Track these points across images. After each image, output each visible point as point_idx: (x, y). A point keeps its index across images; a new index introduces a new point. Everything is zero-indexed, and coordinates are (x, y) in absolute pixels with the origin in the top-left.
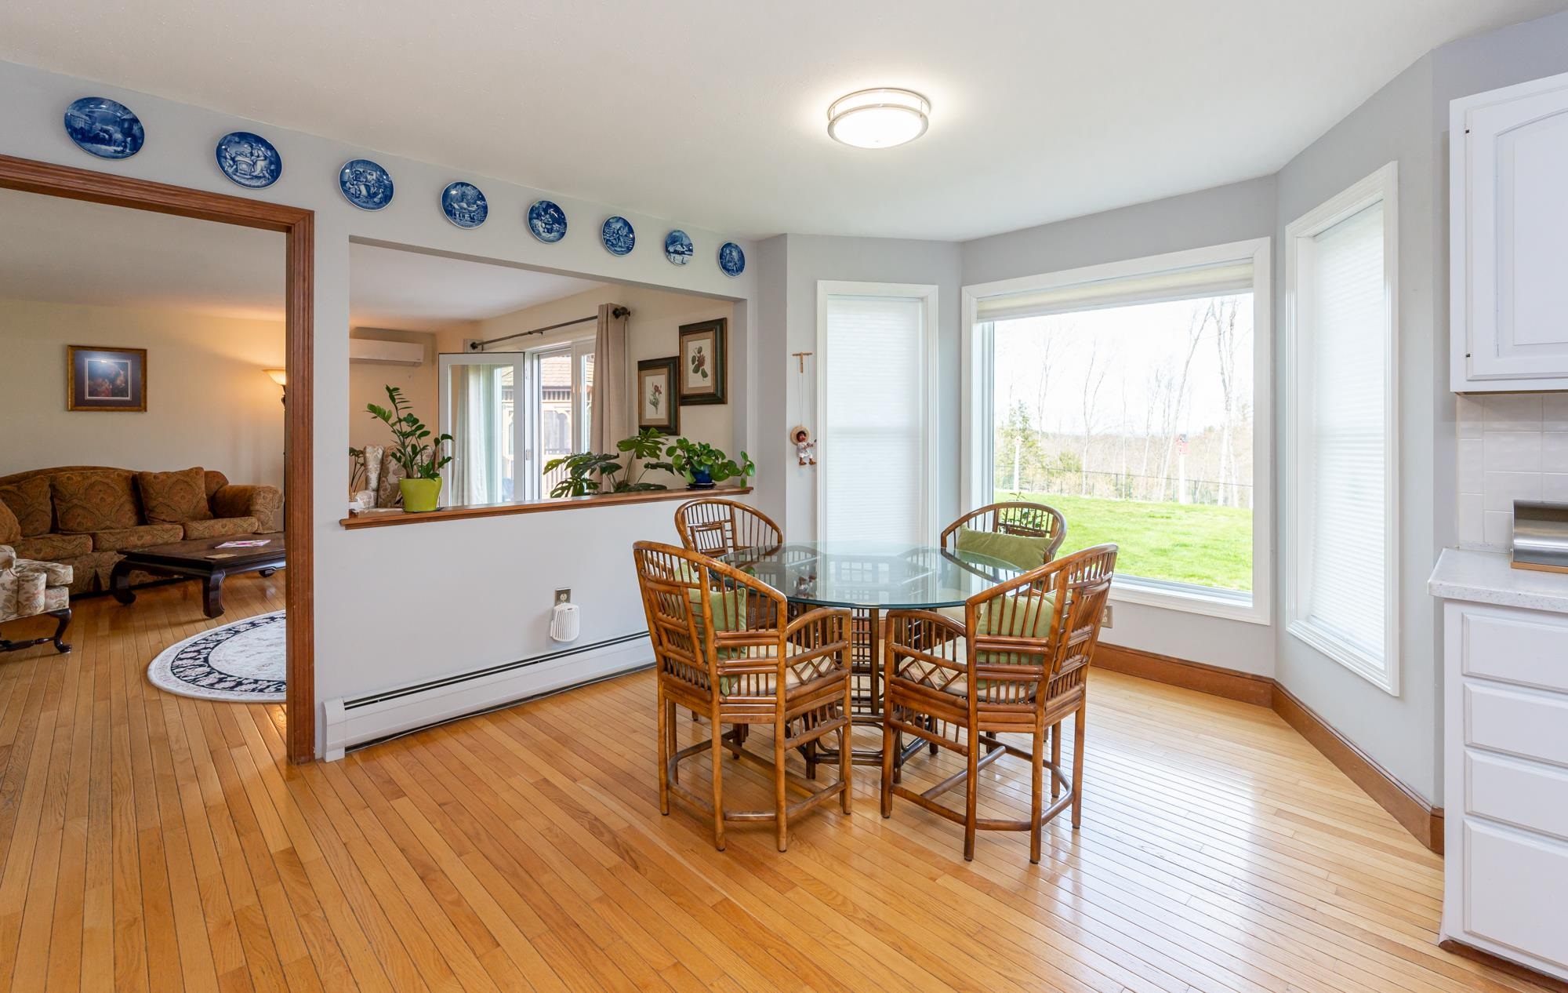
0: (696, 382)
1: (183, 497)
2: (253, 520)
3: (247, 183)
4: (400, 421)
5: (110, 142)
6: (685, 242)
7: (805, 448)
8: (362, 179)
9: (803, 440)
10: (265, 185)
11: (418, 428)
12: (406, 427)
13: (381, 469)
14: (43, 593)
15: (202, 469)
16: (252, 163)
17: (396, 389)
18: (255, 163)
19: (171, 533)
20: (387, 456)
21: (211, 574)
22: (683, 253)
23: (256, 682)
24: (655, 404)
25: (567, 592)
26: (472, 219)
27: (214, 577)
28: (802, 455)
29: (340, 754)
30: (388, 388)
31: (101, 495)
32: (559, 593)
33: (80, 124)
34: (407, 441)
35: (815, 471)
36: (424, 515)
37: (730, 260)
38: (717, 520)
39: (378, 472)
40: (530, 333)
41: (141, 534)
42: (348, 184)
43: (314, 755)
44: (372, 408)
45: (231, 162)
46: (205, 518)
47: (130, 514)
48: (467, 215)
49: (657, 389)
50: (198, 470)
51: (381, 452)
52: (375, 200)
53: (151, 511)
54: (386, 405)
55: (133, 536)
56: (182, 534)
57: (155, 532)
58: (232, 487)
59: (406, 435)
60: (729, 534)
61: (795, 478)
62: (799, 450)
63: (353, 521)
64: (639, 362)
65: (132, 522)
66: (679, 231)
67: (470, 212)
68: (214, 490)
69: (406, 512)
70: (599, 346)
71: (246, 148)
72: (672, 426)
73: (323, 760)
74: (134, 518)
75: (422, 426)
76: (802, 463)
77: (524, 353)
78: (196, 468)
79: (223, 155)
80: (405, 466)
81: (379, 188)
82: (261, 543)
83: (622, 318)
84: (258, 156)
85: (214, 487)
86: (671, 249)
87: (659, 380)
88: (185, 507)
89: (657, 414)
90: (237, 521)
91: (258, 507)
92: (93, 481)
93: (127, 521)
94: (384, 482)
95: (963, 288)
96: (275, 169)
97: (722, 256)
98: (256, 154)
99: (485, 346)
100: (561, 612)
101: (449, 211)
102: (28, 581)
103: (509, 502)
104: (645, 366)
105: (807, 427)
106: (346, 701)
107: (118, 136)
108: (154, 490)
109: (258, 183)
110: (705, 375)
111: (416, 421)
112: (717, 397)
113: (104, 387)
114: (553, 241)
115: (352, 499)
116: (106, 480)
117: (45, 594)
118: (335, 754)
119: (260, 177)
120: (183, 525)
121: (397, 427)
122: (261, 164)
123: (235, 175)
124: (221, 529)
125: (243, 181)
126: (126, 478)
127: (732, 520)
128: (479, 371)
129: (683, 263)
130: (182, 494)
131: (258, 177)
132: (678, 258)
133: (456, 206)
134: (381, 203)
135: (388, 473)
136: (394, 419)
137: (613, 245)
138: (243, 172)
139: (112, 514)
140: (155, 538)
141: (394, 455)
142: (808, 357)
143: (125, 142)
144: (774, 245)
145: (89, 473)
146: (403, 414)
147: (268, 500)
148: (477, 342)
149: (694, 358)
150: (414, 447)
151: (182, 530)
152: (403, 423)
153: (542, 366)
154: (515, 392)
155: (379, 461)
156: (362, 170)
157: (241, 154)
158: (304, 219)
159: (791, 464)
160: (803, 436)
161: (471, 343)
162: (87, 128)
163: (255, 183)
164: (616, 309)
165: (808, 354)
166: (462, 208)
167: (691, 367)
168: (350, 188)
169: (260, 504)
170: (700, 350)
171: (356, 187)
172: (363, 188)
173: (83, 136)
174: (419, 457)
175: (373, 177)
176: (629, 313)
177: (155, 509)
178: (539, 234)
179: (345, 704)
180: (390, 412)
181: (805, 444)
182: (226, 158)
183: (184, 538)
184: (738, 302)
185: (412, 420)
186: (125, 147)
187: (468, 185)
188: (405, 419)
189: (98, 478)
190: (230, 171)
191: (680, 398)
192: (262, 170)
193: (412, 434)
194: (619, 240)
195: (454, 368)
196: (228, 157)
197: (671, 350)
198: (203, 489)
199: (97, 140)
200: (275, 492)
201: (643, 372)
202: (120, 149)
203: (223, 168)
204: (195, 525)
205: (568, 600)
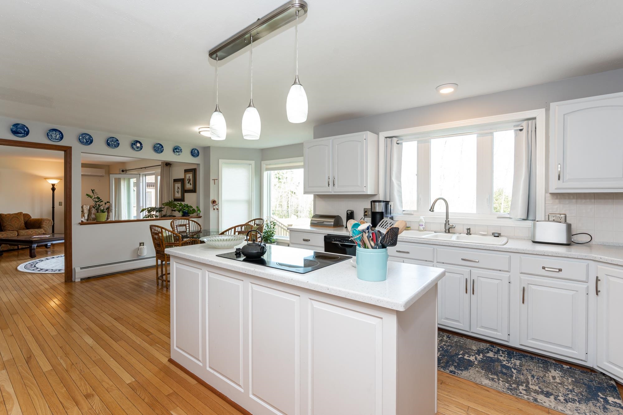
0: (189, 186)
1: (16, 222)
2: (42, 230)
3: (55, 141)
4: (95, 198)
5: (21, 133)
6: (180, 149)
7: (215, 205)
8: (84, 138)
9: (215, 203)
10: (59, 141)
11: (100, 200)
12: (96, 200)
13: (89, 213)
15: (22, 213)
17: (94, 190)
18: (56, 136)
19: (13, 234)
20: (91, 208)
21: (32, 245)
22: (179, 152)
23: (52, 270)
24: (178, 192)
25: (143, 243)
26: (115, 146)
27: (33, 246)
28: (214, 207)
29: (79, 280)
30: (92, 190)
32: (140, 244)
33: (14, 130)
34: (97, 203)
35: (219, 211)
36: (101, 222)
37: (194, 153)
38: (184, 224)
39: (88, 214)
40: (141, 168)
42: (81, 139)
43: (72, 280)
44: (87, 195)
45: (51, 136)
46: (24, 229)
48: (113, 145)
49: (178, 188)
50: (21, 213)
51: (89, 207)
52: (88, 143)
53: (5, 227)
54: (91, 194)
56: (17, 234)
57: (8, 233)
58: (33, 219)
59: (97, 202)
60: (188, 228)
61: (212, 214)
62: (214, 206)
63: (82, 223)
64: (174, 180)
66: (176, 146)
67: (114, 144)
68: (26, 220)
69: (97, 221)
70: (161, 174)
71: (54, 132)
72: (182, 199)
73: (75, 281)
75: (101, 200)
76: (214, 209)
77: (140, 174)
78: (20, 212)
79: (49, 135)
80: (96, 210)
81: (89, 140)
82: (47, 236)
83: (169, 166)
84: (57, 134)
85: (27, 219)
86: (175, 151)
87: (178, 185)
88: (17, 226)
89: (178, 195)
90: (36, 230)
91: (43, 226)
94: (90, 217)
95: (262, 162)
96: (62, 138)
97: (191, 152)
99: (127, 171)
100: (141, 248)
101: (108, 144)
103: (126, 219)
104: (175, 181)
105: (216, 200)
107: (23, 132)
108: (5, 220)
109: (57, 141)
110: (191, 184)
111: (99, 198)
112: (194, 191)
114: (139, 151)
115: (82, 218)
118: (78, 280)
120: (17, 231)
121: (94, 200)
122: (58, 136)
124: (31, 232)
125: (53, 140)
127: (189, 224)
128: (125, 180)
129: (179, 155)
130: (15, 221)
131: (57, 139)
132: (178, 153)
133: (110, 143)
134: (90, 143)
135: (92, 214)
136: (93, 198)
137: (157, 151)
138: (54, 138)
141: (93, 207)
142: (217, 180)
143: (25, 133)
144: (207, 149)
146: (96, 196)
147: (47, 223)
148: (124, 170)
149: (188, 179)
150: (99, 205)
151: (17, 233)
152: (96, 199)
153: (146, 178)
154: (137, 185)
155: (88, 210)
156: (84, 136)
157: (53, 134)
158: (69, 149)
159: (211, 210)
160: (215, 202)
161: (122, 170)
162: (16, 130)
163: (56, 141)
164: (167, 163)
165: (216, 180)
166: (112, 143)
167: (187, 182)
169: (44, 225)
170: (189, 177)
172: (85, 140)
173: (15, 132)
174: (100, 208)
175: (87, 137)
176: (171, 164)
177: (6, 226)
178: (134, 149)
179: (81, 268)
180: (92, 196)
181: (215, 204)
183: (18, 235)
184: (198, 165)
185: (98, 198)
186: (25, 134)
187: (114, 138)
188: (96, 198)
190: (50, 138)
191: (184, 191)
193: (98, 201)
194: (159, 149)
195: (115, 179)
197: (182, 176)
198: (23, 219)
199: (18, 133)
200: (50, 220)
201: (175, 183)
202: (23, 135)
203: (48, 138)
204: (21, 231)
205: (143, 245)
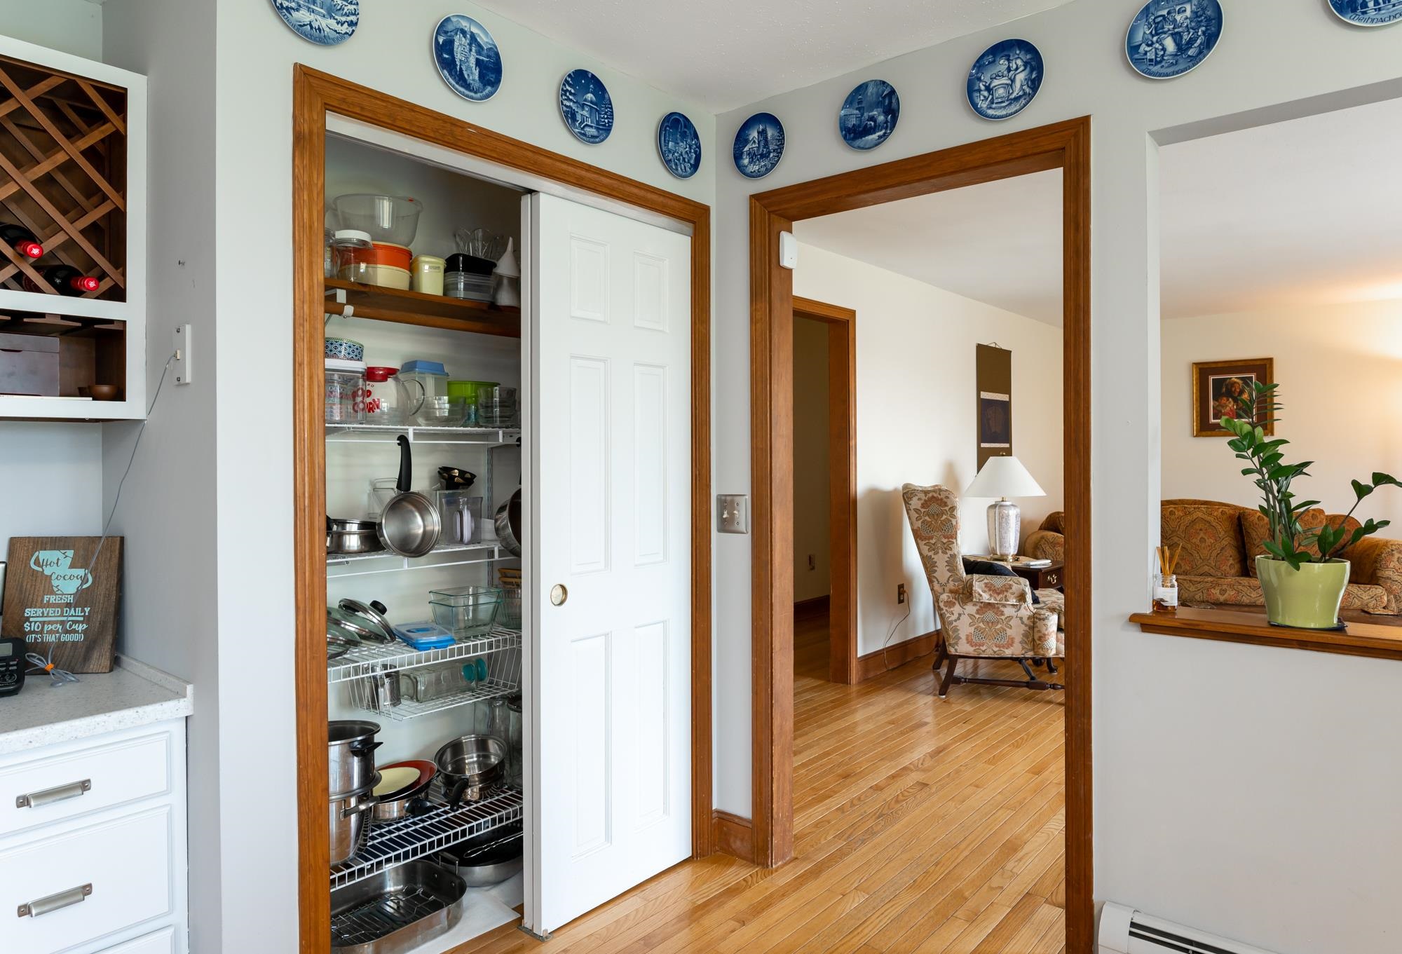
2: (1378, 590)
3: (1004, 112)
5: (874, 128)
8: (1167, 27)
10: (1025, 106)
14: (1054, 636)
16: (1009, 82)
18: (1013, 81)
31: (1202, 535)
33: (853, 121)
41: (1224, 587)
42: (1144, 48)
45: (986, 94)
47: (1231, 561)
52: (1191, 52)
53: (1249, 561)
55: (1214, 588)
65: (1233, 571)
74: (1237, 566)
79: (976, 88)
81: (1197, 28)
84: (1017, 69)
91: (1388, 573)
92: (1195, 517)
93: (1228, 569)
98: (1014, 67)
102: (1040, 619)
106: (1136, 921)
107: (880, 118)
108: (1257, 535)
113: (1228, 408)
116: (1208, 518)
117: (1057, 637)
119: (1020, 97)
123: (991, 108)
125: (999, 113)
126: (1231, 517)
134: (1200, 52)
138: (1000, 100)
139: (1212, 558)
140: (1241, 595)
143: (886, 122)
145: (1191, 508)
156: (1165, 12)
157: (998, 76)
162: (856, 122)
163: (1013, 108)
168: (1146, 53)
171: (1157, 45)
173: (855, 134)
175: (1186, 13)
179: (1133, 925)
182: (979, 90)
186: (885, 128)
189: (1200, 514)
190: (984, 105)
192: (1022, 86)
196: (983, 88)
199: (865, 132)
202: (880, 132)
203: (974, 105)
